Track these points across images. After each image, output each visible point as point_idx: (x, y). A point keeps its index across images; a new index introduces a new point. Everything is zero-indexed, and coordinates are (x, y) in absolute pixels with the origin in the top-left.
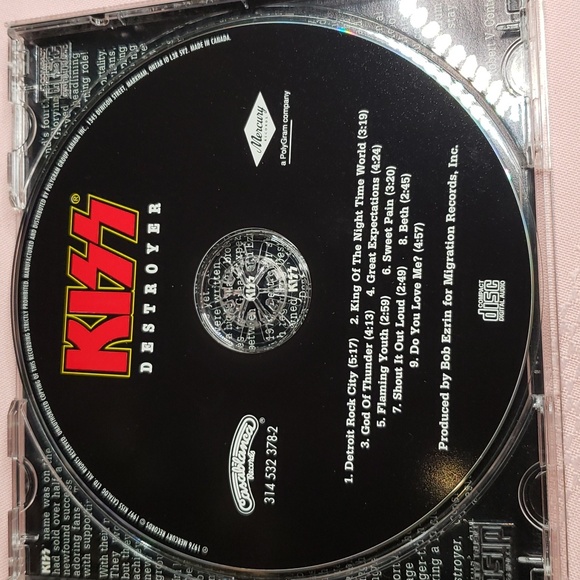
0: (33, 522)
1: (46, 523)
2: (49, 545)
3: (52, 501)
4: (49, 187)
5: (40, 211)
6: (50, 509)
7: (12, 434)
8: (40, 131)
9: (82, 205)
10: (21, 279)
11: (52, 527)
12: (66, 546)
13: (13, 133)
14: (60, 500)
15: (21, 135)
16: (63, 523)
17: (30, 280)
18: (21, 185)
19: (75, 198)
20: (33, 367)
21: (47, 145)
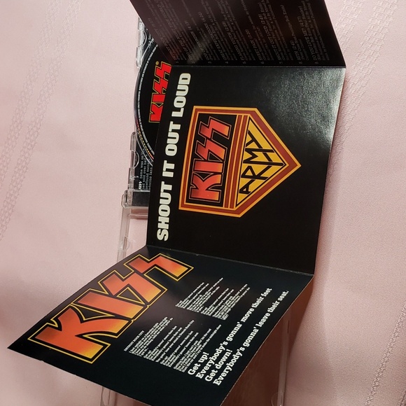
0: (137, 172)
1: (141, 173)
2: (142, 180)
3: (144, 165)
4: (149, 59)
5: (145, 68)
6: (143, 169)
7: (132, 143)
8: (148, 41)
9: (159, 65)
10: (138, 91)
11: (143, 174)
12: (147, 180)
13: (139, 42)
14: (146, 166)
15: (142, 42)
16: (147, 172)
17: (141, 91)
18: (140, 59)
19: (157, 63)
20: (140, 120)
21: (149, 45)
